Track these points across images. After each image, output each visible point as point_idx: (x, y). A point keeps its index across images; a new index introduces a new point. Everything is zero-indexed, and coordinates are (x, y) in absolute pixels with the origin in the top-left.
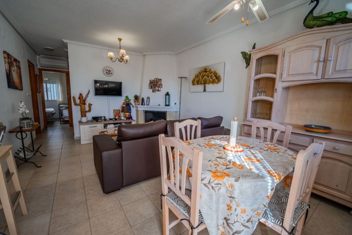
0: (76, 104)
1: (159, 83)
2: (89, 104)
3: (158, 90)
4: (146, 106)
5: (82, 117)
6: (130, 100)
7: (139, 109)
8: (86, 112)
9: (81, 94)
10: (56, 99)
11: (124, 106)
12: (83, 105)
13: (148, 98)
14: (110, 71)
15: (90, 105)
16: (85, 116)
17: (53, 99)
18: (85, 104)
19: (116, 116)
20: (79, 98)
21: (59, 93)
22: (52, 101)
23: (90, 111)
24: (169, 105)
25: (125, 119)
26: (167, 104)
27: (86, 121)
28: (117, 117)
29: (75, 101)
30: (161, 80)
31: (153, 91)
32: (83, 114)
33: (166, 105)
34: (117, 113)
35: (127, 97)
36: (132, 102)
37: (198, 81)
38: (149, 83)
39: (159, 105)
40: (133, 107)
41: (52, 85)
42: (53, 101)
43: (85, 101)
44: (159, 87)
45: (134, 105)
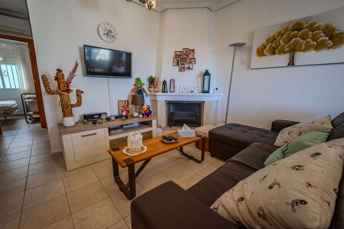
0: (49, 92)
1: (190, 56)
2: (77, 91)
3: (189, 68)
4: (169, 93)
5: (65, 116)
6: (144, 84)
7: (158, 99)
8: (73, 106)
9: (59, 71)
10: (18, 87)
11: (134, 94)
12: (65, 93)
13: (172, 81)
14: (110, 31)
15: (79, 93)
16: (71, 115)
17: (13, 87)
18: (68, 91)
19: (122, 112)
20: (57, 79)
21: (21, 79)
22: (11, 89)
23: (79, 103)
24: (208, 92)
25: (141, 116)
26: (206, 89)
27: (73, 124)
28: (124, 113)
29: (47, 85)
30: (193, 50)
31: (180, 70)
32: (67, 110)
33: (204, 92)
34: (125, 106)
35: (138, 80)
36: (146, 87)
37: (275, 49)
38: (173, 56)
39: (192, 92)
40: (147, 95)
41: (9, 67)
42: (13, 89)
43: (68, 84)
44: (190, 63)
45: (148, 92)
